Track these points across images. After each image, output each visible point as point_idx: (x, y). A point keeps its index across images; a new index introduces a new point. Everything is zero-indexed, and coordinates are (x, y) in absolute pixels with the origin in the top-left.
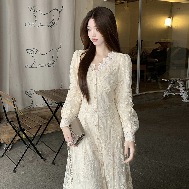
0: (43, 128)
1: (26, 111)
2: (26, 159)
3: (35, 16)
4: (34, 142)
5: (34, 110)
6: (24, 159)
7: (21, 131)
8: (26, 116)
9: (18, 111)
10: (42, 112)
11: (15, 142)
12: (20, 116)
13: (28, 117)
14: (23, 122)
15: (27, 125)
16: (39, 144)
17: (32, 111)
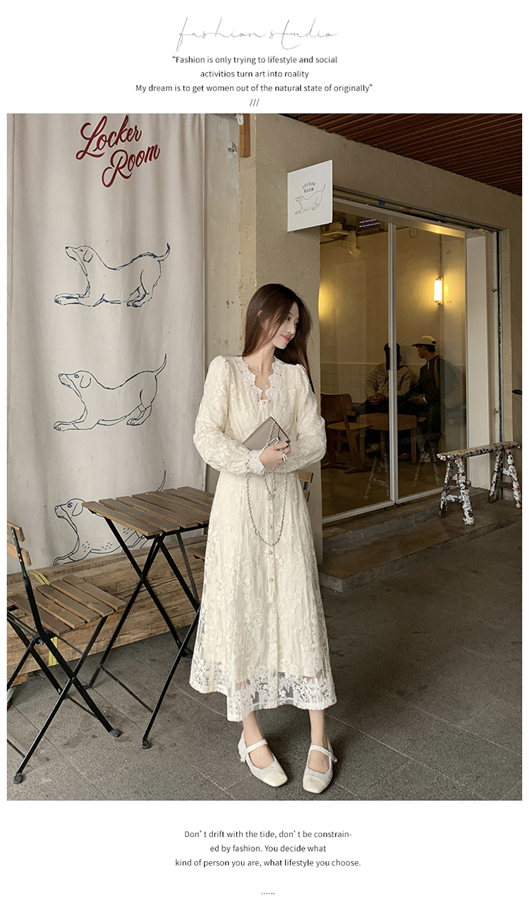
0: (110, 626)
1: (59, 572)
2: (56, 736)
3: (87, 275)
4: (84, 677)
5: (82, 568)
6: (52, 736)
7: (40, 641)
8: (59, 588)
9: (32, 573)
10: (106, 574)
11: (24, 679)
12: (40, 587)
13: (64, 592)
14: (47, 607)
15: (60, 618)
16: (99, 684)
17: (78, 570)
